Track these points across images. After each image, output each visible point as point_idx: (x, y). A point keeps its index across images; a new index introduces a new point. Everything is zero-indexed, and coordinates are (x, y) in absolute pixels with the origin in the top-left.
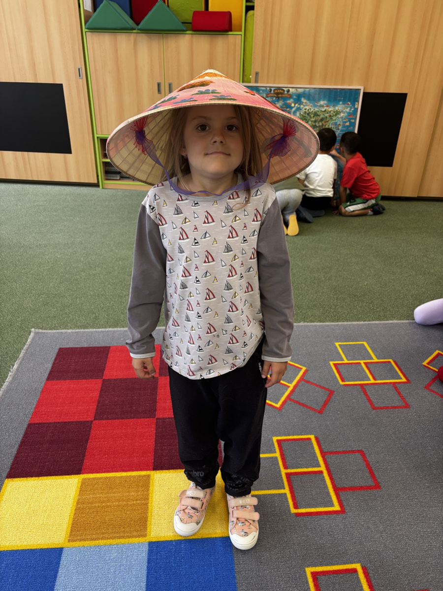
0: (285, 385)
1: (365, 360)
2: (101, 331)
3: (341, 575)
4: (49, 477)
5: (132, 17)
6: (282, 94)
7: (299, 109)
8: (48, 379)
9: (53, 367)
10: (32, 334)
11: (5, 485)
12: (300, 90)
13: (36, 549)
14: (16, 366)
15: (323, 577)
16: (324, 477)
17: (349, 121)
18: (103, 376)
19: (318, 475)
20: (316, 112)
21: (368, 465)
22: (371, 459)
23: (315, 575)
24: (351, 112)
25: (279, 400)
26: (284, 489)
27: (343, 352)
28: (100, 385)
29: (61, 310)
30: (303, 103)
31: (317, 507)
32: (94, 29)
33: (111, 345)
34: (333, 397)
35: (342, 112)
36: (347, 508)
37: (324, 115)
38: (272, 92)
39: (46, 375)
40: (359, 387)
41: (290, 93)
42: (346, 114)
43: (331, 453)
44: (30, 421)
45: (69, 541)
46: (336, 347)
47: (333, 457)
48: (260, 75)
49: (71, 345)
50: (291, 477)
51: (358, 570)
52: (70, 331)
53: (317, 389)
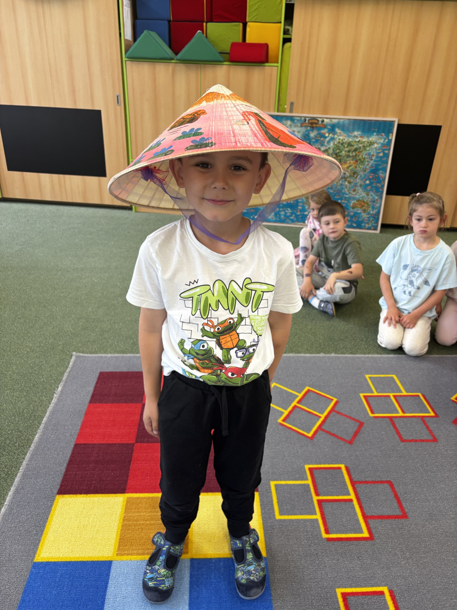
0: (317, 415)
1: (394, 392)
3: (369, 597)
4: (96, 495)
5: (170, 47)
6: (316, 124)
7: (332, 139)
8: (91, 402)
9: (95, 390)
10: (73, 358)
11: (56, 501)
12: (335, 121)
13: (88, 562)
14: (60, 389)
15: (352, 598)
16: (353, 505)
17: (383, 152)
19: (348, 503)
20: (350, 143)
21: (396, 496)
22: (399, 489)
23: (344, 595)
24: (385, 143)
25: (311, 430)
26: (316, 514)
27: (373, 384)
28: (140, 409)
29: (100, 335)
30: (337, 133)
31: (348, 533)
32: (134, 58)
34: (363, 429)
35: (376, 142)
36: (376, 535)
37: (358, 145)
38: (307, 122)
39: (89, 398)
40: (388, 420)
41: (325, 123)
42: (380, 145)
43: (361, 482)
44: (76, 441)
45: (117, 555)
46: (366, 380)
47: (363, 486)
48: (295, 105)
49: (110, 369)
50: (323, 504)
51: (385, 593)
52: (109, 355)
53: (348, 420)
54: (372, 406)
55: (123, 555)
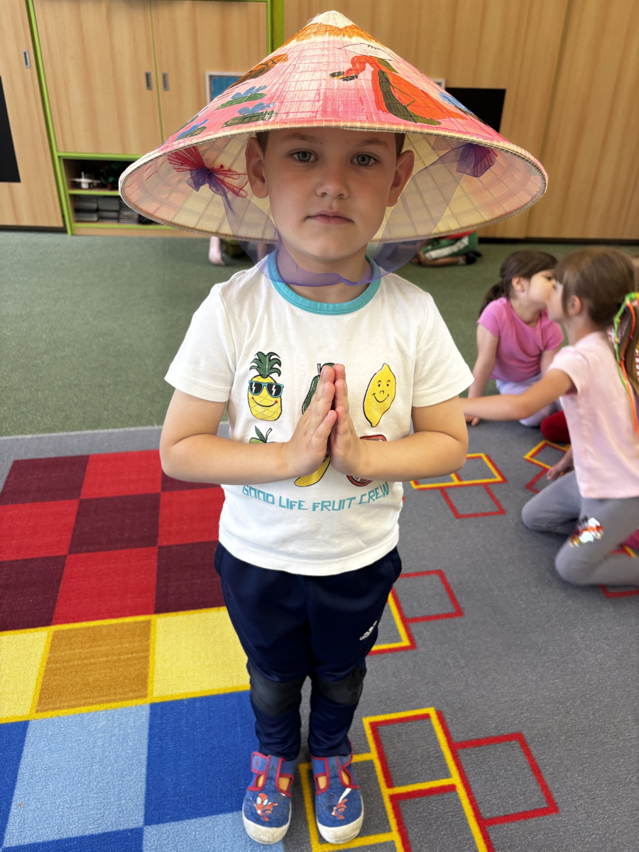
2: (75, 435)
3: (409, 723)
9: (5, 487)
15: (385, 727)
18: (79, 495)
21: (448, 588)
22: (452, 580)
23: (374, 726)
28: (76, 508)
31: (380, 644)
33: (90, 453)
36: (419, 642)
40: (438, 492)
45: (37, 711)
49: (31, 456)
51: (431, 715)
52: (29, 436)
55: (47, 710)
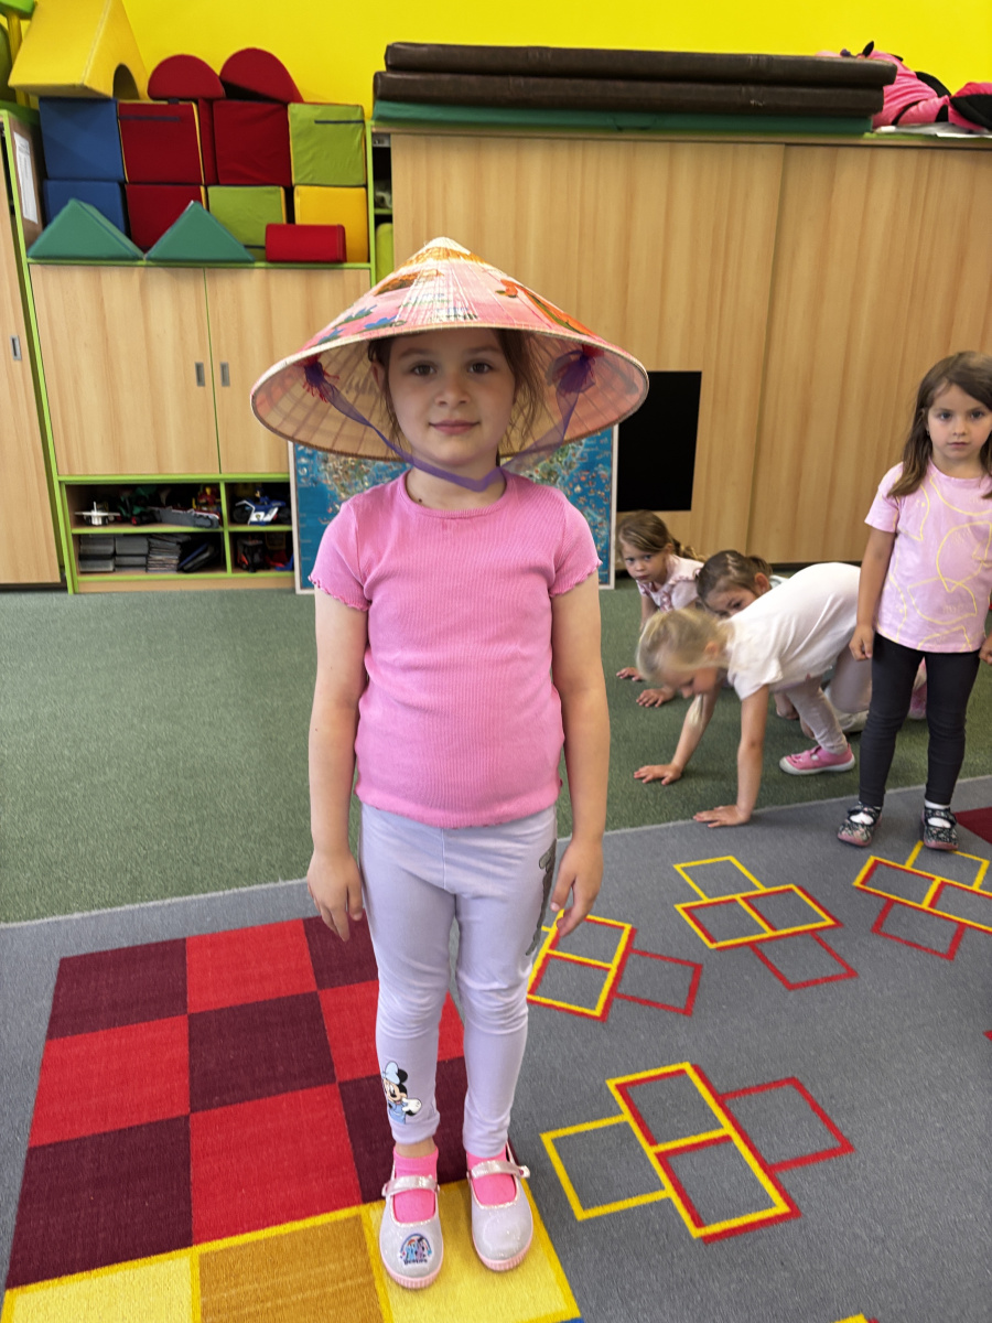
0: (599, 967)
1: (741, 891)
2: (154, 907)
4: (115, 1266)
8: (50, 1035)
9: (55, 1007)
11: (6, 1306)
16: (736, 1148)
18: (185, 1007)
19: (722, 1146)
25: (595, 1001)
26: (663, 1188)
27: (696, 882)
28: (186, 1030)
29: (43, 875)
32: (47, 259)
33: (186, 935)
34: (703, 979)
36: (802, 1205)
39: (44, 1027)
40: (748, 949)
43: (735, 1094)
44: (29, 1142)
46: (678, 874)
47: (743, 1100)
49: (86, 951)
50: (672, 1161)
52: (77, 915)
53: (667, 965)
54: (707, 926)
